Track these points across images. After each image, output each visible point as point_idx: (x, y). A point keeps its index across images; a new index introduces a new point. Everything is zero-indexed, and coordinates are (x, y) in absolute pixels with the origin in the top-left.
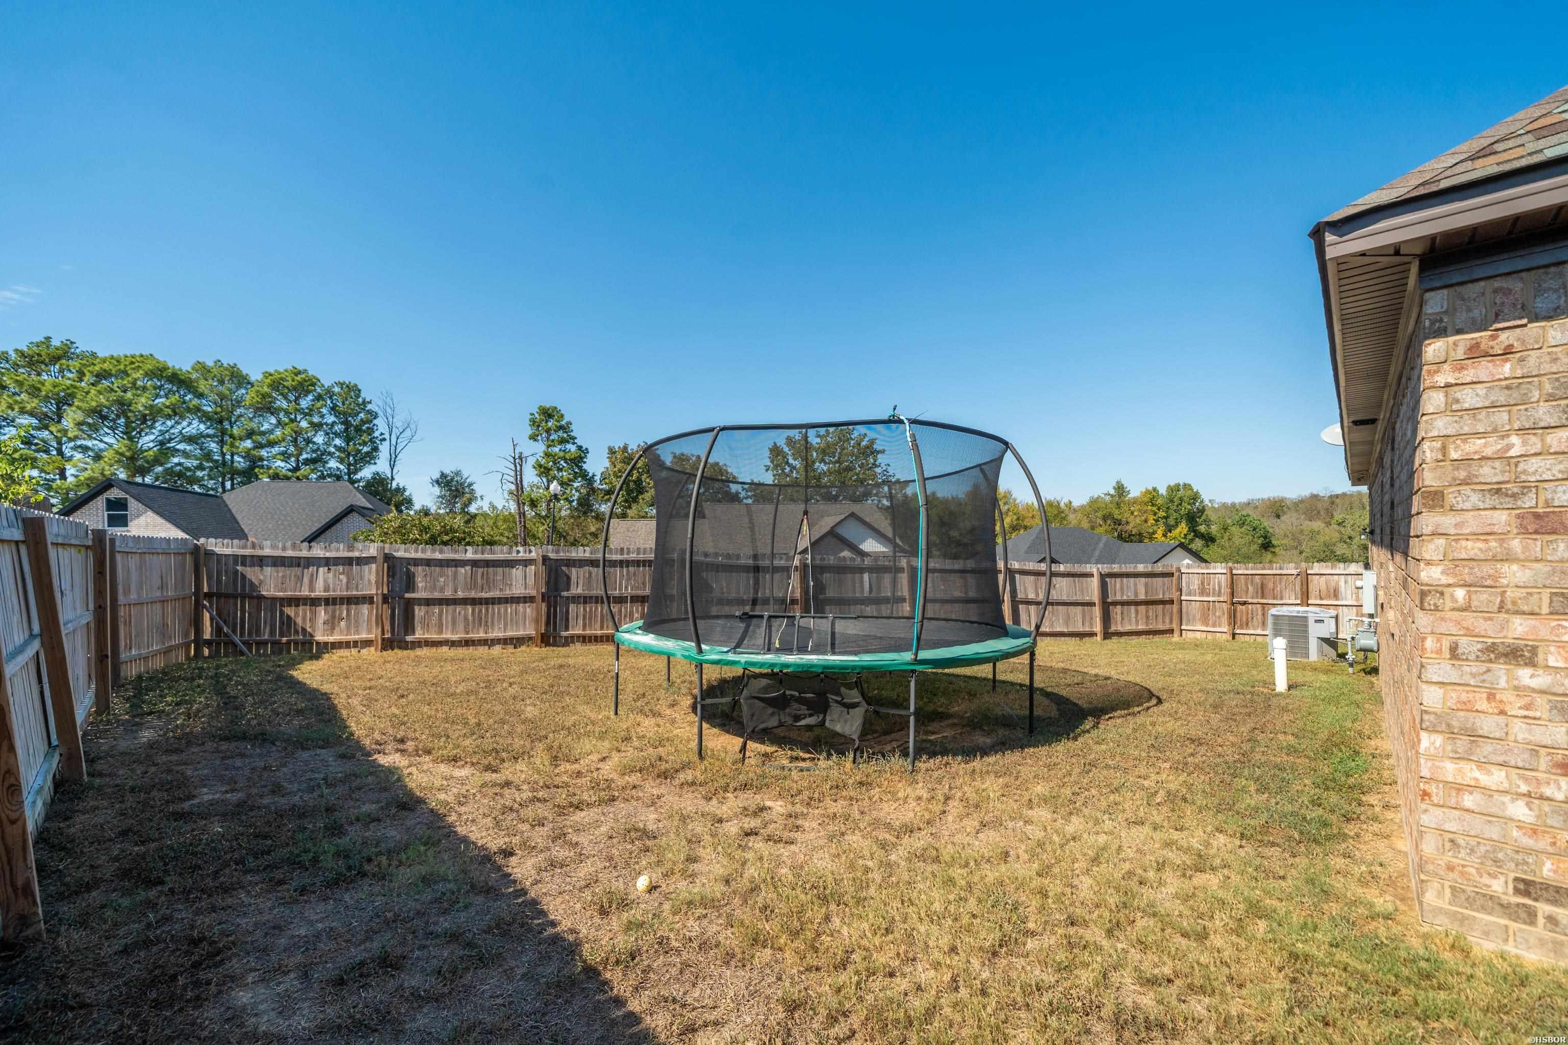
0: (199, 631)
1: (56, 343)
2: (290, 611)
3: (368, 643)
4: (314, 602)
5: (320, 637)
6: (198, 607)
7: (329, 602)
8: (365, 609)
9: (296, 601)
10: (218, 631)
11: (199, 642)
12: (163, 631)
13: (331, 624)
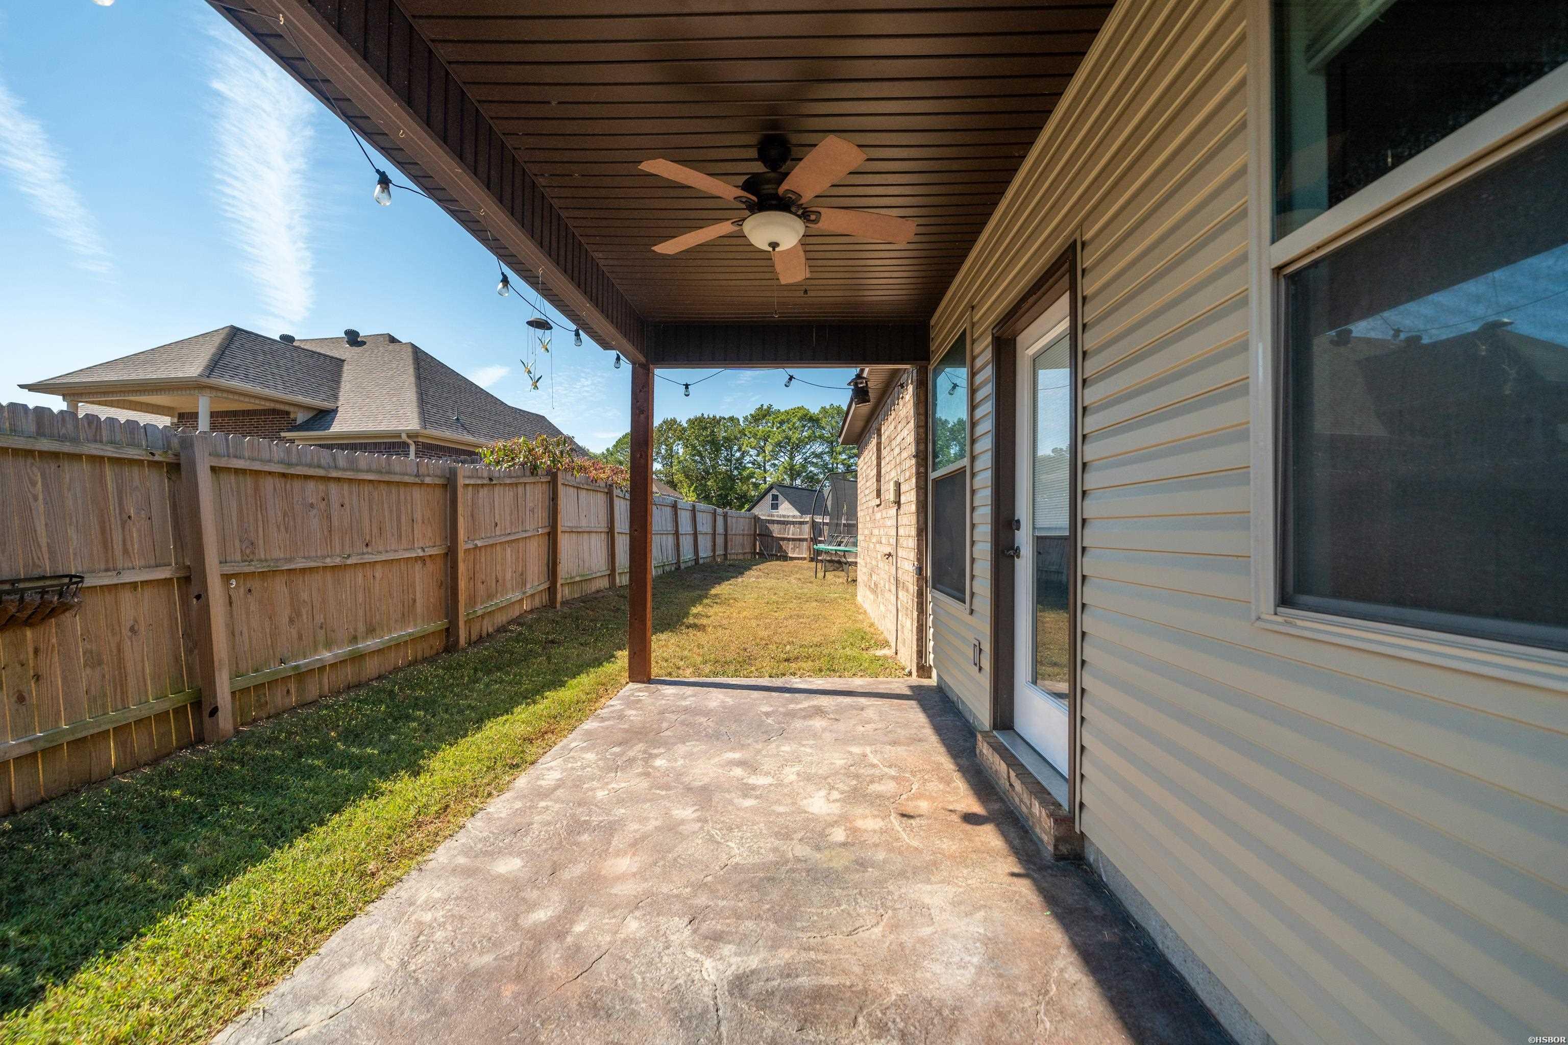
0: (755, 549)
1: (765, 407)
2: (781, 543)
3: (805, 559)
4: (789, 540)
5: (790, 555)
6: (755, 540)
7: (794, 540)
8: (805, 543)
9: (783, 539)
10: (760, 549)
11: (755, 553)
12: (743, 546)
13: (794, 549)
